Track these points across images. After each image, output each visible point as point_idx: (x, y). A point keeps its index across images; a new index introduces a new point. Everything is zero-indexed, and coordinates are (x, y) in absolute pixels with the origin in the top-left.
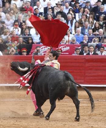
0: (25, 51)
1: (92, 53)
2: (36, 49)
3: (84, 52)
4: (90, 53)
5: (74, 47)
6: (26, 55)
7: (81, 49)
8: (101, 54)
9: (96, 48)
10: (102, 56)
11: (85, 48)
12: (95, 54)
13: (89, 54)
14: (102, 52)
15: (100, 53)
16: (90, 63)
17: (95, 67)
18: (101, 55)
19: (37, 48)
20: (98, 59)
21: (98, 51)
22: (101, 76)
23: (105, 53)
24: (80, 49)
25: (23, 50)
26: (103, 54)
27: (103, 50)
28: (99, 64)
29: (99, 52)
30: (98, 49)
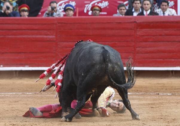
0: (26, 9)
1: (149, 12)
2: (50, 5)
3: (133, 10)
4: (145, 13)
5: (116, 2)
6: (28, 16)
7: (128, 6)
8: (164, 13)
9: (155, 4)
10: (164, 17)
11: (136, 3)
12: (153, 13)
13: (142, 14)
14: (164, 11)
15: (162, 12)
16: (144, 30)
17: (154, 36)
18: (162, 15)
19: (52, 4)
20: (158, 22)
21: (158, 8)
22: (164, 52)
23: (170, 11)
24: (126, 5)
25: (23, 8)
26: (167, 14)
27: (165, 6)
28: (159, 31)
29: (160, 10)
30: (158, 5)
